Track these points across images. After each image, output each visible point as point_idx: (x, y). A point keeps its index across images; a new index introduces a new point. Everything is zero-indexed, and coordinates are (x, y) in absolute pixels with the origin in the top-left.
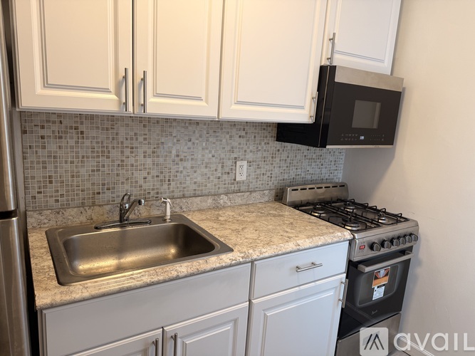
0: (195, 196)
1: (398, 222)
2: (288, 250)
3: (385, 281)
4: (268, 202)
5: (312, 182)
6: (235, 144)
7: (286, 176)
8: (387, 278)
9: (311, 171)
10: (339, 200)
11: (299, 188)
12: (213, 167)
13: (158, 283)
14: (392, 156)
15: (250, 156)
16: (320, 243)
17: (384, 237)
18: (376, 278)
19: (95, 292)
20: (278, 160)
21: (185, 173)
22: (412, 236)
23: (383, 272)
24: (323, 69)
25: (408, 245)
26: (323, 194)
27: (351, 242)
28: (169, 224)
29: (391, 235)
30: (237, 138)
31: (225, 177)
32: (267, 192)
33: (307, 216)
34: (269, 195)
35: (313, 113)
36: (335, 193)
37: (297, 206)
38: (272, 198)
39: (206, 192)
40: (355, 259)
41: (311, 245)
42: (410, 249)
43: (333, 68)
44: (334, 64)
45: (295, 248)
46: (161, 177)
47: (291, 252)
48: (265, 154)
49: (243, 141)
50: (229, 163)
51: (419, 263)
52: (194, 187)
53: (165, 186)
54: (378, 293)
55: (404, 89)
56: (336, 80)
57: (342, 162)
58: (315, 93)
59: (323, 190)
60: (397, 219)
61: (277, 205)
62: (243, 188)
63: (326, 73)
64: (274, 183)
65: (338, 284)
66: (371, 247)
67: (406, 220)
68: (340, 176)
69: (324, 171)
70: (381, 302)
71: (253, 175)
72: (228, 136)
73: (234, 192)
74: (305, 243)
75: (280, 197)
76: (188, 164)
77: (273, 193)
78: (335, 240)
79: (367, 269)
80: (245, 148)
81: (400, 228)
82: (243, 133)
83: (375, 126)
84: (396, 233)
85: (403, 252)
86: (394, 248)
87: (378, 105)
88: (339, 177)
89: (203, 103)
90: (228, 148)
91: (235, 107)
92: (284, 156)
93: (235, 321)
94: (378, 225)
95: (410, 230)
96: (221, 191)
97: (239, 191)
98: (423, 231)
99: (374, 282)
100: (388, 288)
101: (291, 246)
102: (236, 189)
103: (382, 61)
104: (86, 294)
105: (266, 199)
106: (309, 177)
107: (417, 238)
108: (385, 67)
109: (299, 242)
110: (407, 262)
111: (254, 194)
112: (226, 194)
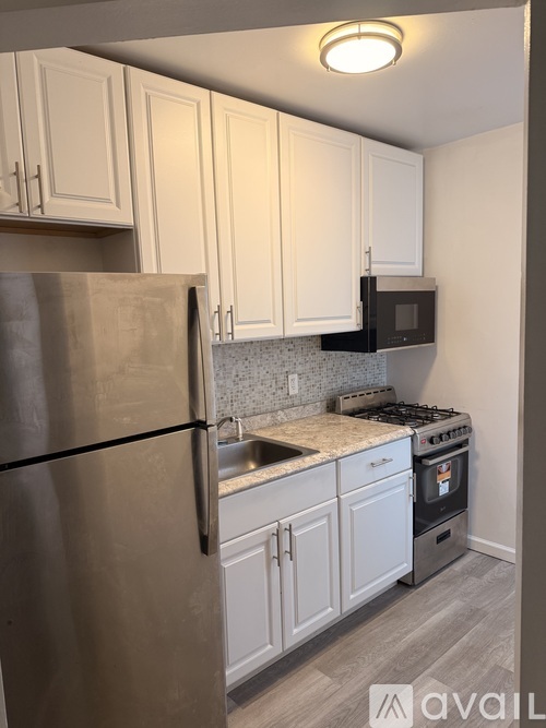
0: (255, 414)
1: (450, 416)
2: (363, 448)
3: (448, 476)
4: (320, 414)
5: (359, 389)
6: (285, 358)
7: (334, 386)
8: (449, 472)
9: (357, 377)
10: (389, 405)
11: (350, 395)
12: (268, 383)
13: (275, 479)
14: (434, 353)
15: (299, 368)
16: (388, 440)
17: (440, 431)
18: (440, 473)
19: (235, 488)
20: (325, 369)
21: (244, 392)
22: (466, 428)
23: (444, 466)
24: (363, 280)
25: (463, 438)
26: (373, 400)
27: (413, 437)
28: (242, 443)
29: (446, 428)
30: (286, 352)
31: (279, 392)
32: (318, 404)
33: (366, 421)
34: (321, 406)
35: (360, 321)
36: (383, 398)
37: (352, 414)
38: (324, 410)
39: (263, 409)
40: (419, 454)
41: (382, 442)
42: (466, 442)
43: (374, 279)
44: (373, 274)
45: (369, 445)
46: (225, 399)
47: (366, 450)
48: (313, 365)
49: (292, 354)
50: (282, 378)
51: (477, 456)
52: (252, 405)
53: (229, 408)
54: (444, 489)
55: (437, 287)
56: (378, 290)
57: (384, 364)
58: (360, 304)
59: (373, 395)
60: (450, 414)
61: (331, 415)
62: (296, 402)
63: (367, 284)
64: (323, 394)
65: (406, 479)
66: (431, 441)
67: (458, 414)
68: (384, 379)
69: (368, 376)
70: (447, 498)
71: (304, 388)
72: (278, 351)
73: (288, 407)
74: (376, 441)
75: (332, 407)
76: (246, 383)
77: (324, 403)
78: (400, 436)
79: (431, 462)
80: (294, 360)
81: (453, 422)
82: (291, 347)
83: (415, 327)
84: (451, 427)
85: (459, 446)
86: (452, 441)
87: (415, 306)
88: (384, 381)
89: (271, 325)
90: (279, 363)
91: (296, 324)
92: (330, 365)
93: (329, 515)
94: (433, 421)
95: (462, 423)
96: (277, 407)
97: (293, 406)
98: (476, 423)
99: (439, 477)
100: (452, 482)
101: (364, 444)
102: (290, 404)
103: (413, 264)
104: (230, 490)
105: (319, 411)
106: (355, 384)
107: (471, 430)
108: (415, 269)
109: (371, 440)
110: (465, 455)
111: (307, 407)
112: (282, 409)
